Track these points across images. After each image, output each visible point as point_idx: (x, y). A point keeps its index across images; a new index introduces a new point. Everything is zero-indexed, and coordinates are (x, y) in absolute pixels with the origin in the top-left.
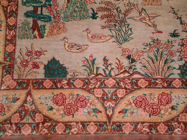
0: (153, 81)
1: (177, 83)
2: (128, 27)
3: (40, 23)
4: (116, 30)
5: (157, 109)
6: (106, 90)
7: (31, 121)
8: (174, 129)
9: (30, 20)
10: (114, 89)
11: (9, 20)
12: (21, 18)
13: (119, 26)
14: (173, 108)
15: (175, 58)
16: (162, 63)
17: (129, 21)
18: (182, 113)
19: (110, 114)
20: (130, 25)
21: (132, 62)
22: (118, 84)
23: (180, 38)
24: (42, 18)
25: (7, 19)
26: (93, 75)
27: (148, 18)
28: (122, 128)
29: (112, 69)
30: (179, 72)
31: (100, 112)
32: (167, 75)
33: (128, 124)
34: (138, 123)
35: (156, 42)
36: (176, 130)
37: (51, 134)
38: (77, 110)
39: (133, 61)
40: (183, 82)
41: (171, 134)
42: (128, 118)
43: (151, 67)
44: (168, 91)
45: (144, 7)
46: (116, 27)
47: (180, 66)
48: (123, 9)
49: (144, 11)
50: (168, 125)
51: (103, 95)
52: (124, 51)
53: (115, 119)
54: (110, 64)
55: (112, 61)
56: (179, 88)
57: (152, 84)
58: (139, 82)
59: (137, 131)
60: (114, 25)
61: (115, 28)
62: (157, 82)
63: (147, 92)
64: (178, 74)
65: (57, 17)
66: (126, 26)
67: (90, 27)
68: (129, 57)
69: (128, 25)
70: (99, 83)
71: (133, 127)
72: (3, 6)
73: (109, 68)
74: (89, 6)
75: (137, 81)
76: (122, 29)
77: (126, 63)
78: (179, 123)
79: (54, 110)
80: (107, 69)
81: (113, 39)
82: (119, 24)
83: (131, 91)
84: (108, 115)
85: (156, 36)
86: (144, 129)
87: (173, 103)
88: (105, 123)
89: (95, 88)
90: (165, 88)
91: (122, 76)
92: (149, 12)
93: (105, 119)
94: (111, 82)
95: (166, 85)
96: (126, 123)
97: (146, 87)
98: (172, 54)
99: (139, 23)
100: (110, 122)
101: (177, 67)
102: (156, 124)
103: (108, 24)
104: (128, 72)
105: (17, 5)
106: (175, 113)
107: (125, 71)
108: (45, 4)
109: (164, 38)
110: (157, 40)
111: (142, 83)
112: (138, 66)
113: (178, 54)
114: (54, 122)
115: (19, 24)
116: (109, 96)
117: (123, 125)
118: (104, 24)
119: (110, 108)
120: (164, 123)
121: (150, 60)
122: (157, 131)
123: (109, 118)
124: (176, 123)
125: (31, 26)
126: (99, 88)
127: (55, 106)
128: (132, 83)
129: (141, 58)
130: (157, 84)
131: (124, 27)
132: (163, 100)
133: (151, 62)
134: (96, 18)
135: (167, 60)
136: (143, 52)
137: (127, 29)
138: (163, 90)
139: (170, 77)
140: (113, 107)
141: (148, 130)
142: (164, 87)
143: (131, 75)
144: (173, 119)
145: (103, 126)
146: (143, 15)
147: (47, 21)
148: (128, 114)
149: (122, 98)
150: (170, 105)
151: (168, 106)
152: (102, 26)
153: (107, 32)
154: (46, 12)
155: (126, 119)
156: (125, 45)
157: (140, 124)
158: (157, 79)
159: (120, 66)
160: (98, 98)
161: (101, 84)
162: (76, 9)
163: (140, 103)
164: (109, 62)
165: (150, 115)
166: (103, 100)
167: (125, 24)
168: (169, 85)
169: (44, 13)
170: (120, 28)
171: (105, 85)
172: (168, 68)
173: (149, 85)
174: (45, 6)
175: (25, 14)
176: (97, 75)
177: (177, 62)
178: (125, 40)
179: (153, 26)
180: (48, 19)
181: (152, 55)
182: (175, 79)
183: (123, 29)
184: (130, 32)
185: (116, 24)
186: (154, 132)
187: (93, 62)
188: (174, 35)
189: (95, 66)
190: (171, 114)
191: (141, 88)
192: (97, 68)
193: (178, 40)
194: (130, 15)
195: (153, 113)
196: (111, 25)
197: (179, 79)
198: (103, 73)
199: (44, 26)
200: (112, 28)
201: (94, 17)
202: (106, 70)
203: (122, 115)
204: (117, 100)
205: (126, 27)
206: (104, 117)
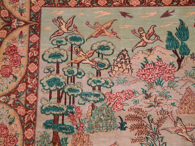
2: (162, 141)
3: (61, 135)
4: (148, 144)
9: (50, 132)
11: (26, 132)
12: (40, 129)
13: (152, 139)
17: (163, 133)
20: (164, 138)
24: (64, 129)
25: (24, 131)
27: (184, 130)
45: (180, 116)
46: (149, 141)
48: (156, 118)
49: (179, 121)
60: (145, 138)
61: (147, 142)
65: (80, 127)
66: (160, 139)
67: (118, 140)
69: (162, 138)
72: (20, 115)
74: (117, 114)
76: (155, 144)
82: (152, 137)
92: (186, 122)
99: (175, 135)
103: (139, 137)
105: (35, 113)
108: (67, 111)
118: (135, 136)
125: (51, 138)
131: (158, 141)
134: (125, 129)
137: (161, 143)
146: (179, 125)
147: (69, 133)
152: (132, 139)
154: (68, 122)
162: (102, 117)
167: (158, 136)
169: (66, 123)
174: (66, 113)
175: (44, 124)
179: (191, 140)
180: (69, 130)
183: (156, 142)
185: (148, 136)
194: (164, 126)
196: (142, 138)
199: (66, 139)
200: (143, 142)
201: (122, 127)
205: (160, 141)
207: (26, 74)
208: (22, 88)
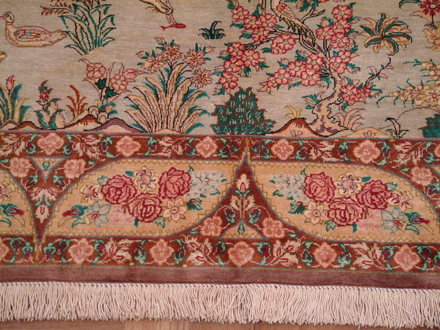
0: (152, 141)
1: (207, 146)
5: (155, 206)
6: (39, 161)
8: (188, 254)
10: (59, 160)
14: (190, 205)
15: (209, 88)
16: (177, 99)
18: (211, 216)
19: (42, 218)
21: (107, 97)
22: (70, 147)
23: (225, 40)
26: (12, 126)
28: (67, 250)
29: (59, 111)
30: (214, 120)
31: (20, 212)
32: (185, 129)
33: (84, 240)
34: (106, 240)
35: (170, 48)
36: (193, 256)
39: (111, 93)
40: (220, 144)
41: (181, 264)
42: (84, 227)
43: (150, 108)
44: (182, 165)
47: (218, 108)
50: (175, 245)
51: (31, 172)
52: (91, 68)
53: (53, 229)
54: (55, 100)
55: (61, 92)
56: (211, 158)
57: (148, 148)
58: (119, 143)
59: (101, 258)
62: (162, 143)
63: (135, 166)
64: (212, 126)
68: (100, 84)
70: (23, 145)
71: (93, 249)
73: (52, 110)
75: (115, 140)
77: (92, 96)
78: (201, 240)
80: (46, 110)
81: (68, 41)
83: (99, 165)
84: (37, 220)
85: (170, 35)
86: (119, 253)
87: (194, 194)
88: (29, 238)
89: (12, 155)
90: (178, 157)
91: (80, 128)
93: (29, 230)
94: (52, 142)
95: (180, 151)
96: (79, 238)
97: (134, 156)
98: (202, 78)
100: (40, 237)
101: (211, 109)
102: (149, 242)
104: (96, 120)
106: (194, 217)
107: (90, 117)
109: (187, 39)
110: (172, 44)
111: (127, 145)
112: (121, 107)
113: (216, 78)
116: (46, 174)
117: (72, 243)
119: (43, 203)
120: (166, 239)
121: (149, 90)
122: (149, 258)
123: (40, 226)
124: (194, 240)
126: (22, 155)
128: (101, 146)
129: (130, 87)
130: (160, 148)
132: (170, 187)
133: (152, 97)
135: (189, 92)
136: (135, 72)
138: (174, 163)
139: (193, 133)
140: (53, 202)
141: (128, 256)
142: (175, 156)
143: (103, 126)
144: (187, 232)
145: (23, 244)
148: (86, 218)
149: (75, 181)
150: (186, 198)
151: (179, 201)
153: (54, 22)
155: (80, 230)
156: (96, 56)
157: (111, 242)
158: (161, 137)
159: (77, 105)
160: (18, 179)
161: (29, 146)
163: (116, 193)
164: (52, 96)
165: (137, 220)
166: (29, 184)
168: (189, 150)
170: (86, 13)
171: (38, 149)
172: (191, 111)
173: (141, 151)
176: (21, 124)
177: (212, 98)
178: (97, 43)
181: (155, 79)
182: (202, 138)
184: (108, 24)
186: (141, 259)
187: (14, 93)
188: (212, 33)
189: (18, 104)
190: (184, 218)
191: (122, 157)
192: (23, 109)
193: (219, 45)
195: (145, 217)
197: (213, 138)
198: (34, 120)
202: (44, 114)
203: (71, 220)
204: (62, 185)
206: (27, 224)
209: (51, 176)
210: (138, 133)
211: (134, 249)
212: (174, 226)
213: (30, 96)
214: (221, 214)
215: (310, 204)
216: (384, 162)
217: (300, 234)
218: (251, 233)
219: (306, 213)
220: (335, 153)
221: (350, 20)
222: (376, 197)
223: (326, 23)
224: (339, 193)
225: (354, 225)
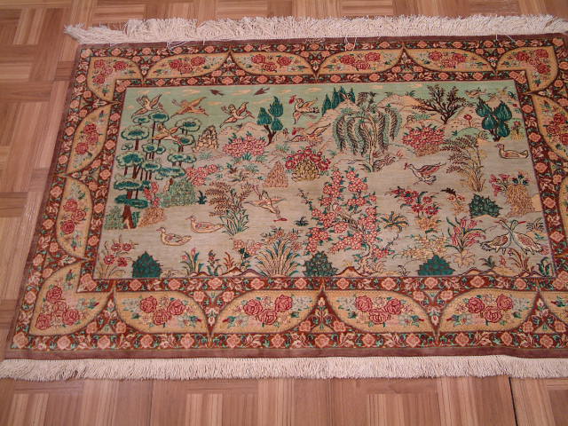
0: (270, 281)
1: (301, 283)
2: (243, 214)
3: (133, 209)
4: (228, 217)
5: (273, 316)
6: (209, 293)
7: (110, 331)
8: (293, 342)
9: (122, 206)
10: (219, 292)
11: (95, 207)
12: (111, 204)
14: (293, 315)
15: (301, 252)
16: (284, 258)
17: (245, 206)
18: (305, 320)
19: (211, 323)
20: (246, 211)
21: (245, 258)
22: (225, 285)
23: (308, 226)
24: (137, 203)
25: (93, 206)
26: (194, 274)
27: (269, 203)
28: (225, 341)
29: (220, 266)
30: (304, 269)
31: (199, 320)
32: (289, 273)
33: (234, 335)
34: (247, 335)
35: (279, 232)
36: (295, 342)
37: (135, 348)
38: (170, 318)
39: (247, 255)
40: (308, 282)
41: (289, 347)
42: (234, 328)
43: (269, 263)
44: (288, 294)
45: (266, 189)
46: (229, 214)
47: (306, 263)
48: (239, 191)
49: (265, 194)
50: (285, 337)
51: (205, 299)
52: (236, 243)
53: (217, 329)
54: (217, 260)
55: (220, 255)
56: (304, 289)
57: (268, 284)
58: (252, 282)
59: (244, 345)
60: (226, 211)
61: (227, 215)
62: (276, 281)
63: (262, 294)
64: (304, 272)
65: (155, 202)
68: (241, 251)
69: (244, 211)
70: (200, 284)
71: (240, 340)
72: (91, 191)
73: (215, 265)
74: (196, 189)
75: (250, 281)
76: (235, 216)
77: (237, 258)
78: (300, 334)
79: (140, 319)
80: (212, 265)
81: (224, 229)
82: (233, 210)
83: (241, 294)
84: (209, 325)
85: (278, 225)
86: (254, 342)
87: (294, 309)
88: (205, 334)
89: (194, 290)
90: (286, 289)
91: (231, 274)
93: (205, 330)
94: (216, 282)
95: (286, 286)
96: (232, 334)
97: (261, 289)
98: (297, 247)
99: (257, 209)
100: (210, 334)
101: (302, 263)
102: (270, 336)
103: (218, 210)
104: (240, 270)
105: (108, 189)
106: (295, 321)
107: (236, 269)
108: (142, 187)
109: (287, 227)
110: (280, 229)
111: (257, 283)
112: (253, 263)
113: (304, 246)
114: (140, 333)
115: (108, 212)
116: (213, 300)
117: (228, 337)
118: (214, 210)
119: (212, 315)
120: (280, 334)
121: (269, 254)
122: (271, 344)
123: (210, 328)
124: (295, 334)
125: (122, 213)
126: (201, 289)
127: (142, 314)
128: (243, 284)
129: (257, 252)
130: (275, 284)
131: (239, 214)
132: (281, 306)
133: (270, 257)
134: (203, 203)
135: (290, 254)
136: (260, 244)
137: (242, 216)
138: (283, 292)
139: (293, 276)
140: (217, 315)
141: (259, 343)
142: (283, 289)
143: (243, 273)
144: (291, 330)
145: (202, 338)
146: (264, 198)
147: (142, 208)
148: (235, 323)
149: (229, 303)
150: (290, 311)
151: (287, 313)
152: (211, 213)
153: (216, 219)
154: (141, 196)
155: (232, 330)
156: (238, 236)
157: (250, 336)
158: (275, 279)
159: (229, 263)
160: (198, 303)
161: (204, 285)
162: (180, 192)
163: (252, 309)
164: (216, 258)
165: (263, 324)
166: (204, 305)
167: (240, 209)
168: (291, 285)
169: (139, 198)
170: (233, 214)
171: (209, 286)
172: (291, 264)
173: (264, 286)
174: (141, 189)
175: (116, 199)
176: (199, 273)
177: (303, 257)
178: (239, 230)
179: (275, 212)
180: (143, 205)
181: (271, 248)
182: (298, 278)
184: (245, 220)
185: (229, 210)
186: (266, 345)
187: (195, 257)
188: (301, 223)
189: (197, 263)
190: (290, 322)
191: (254, 290)
192: (200, 265)
193: (305, 229)
194: (247, 199)
195: (268, 322)
196: (222, 211)
197: (304, 278)
198: (206, 271)
199: (138, 213)
200: (223, 215)
201: (202, 201)
202: (211, 268)
203: (227, 324)
204: (222, 306)
206: (204, 326)
207: (102, 151)
208: (96, 164)
209: (216, 301)
210: (263, 277)
211: (262, 340)
212: (284, 326)
213: (204, 258)
214: (310, 320)
215: (360, 313)
216: (398, 289)
217: (354, 329)
218: (327, 330)
219: (357, 318)
220: (371, 285)
221: (375, 215)
222: (395, 308)
223: (362, 217)
224: (375, 306)
225: (384, 323)
